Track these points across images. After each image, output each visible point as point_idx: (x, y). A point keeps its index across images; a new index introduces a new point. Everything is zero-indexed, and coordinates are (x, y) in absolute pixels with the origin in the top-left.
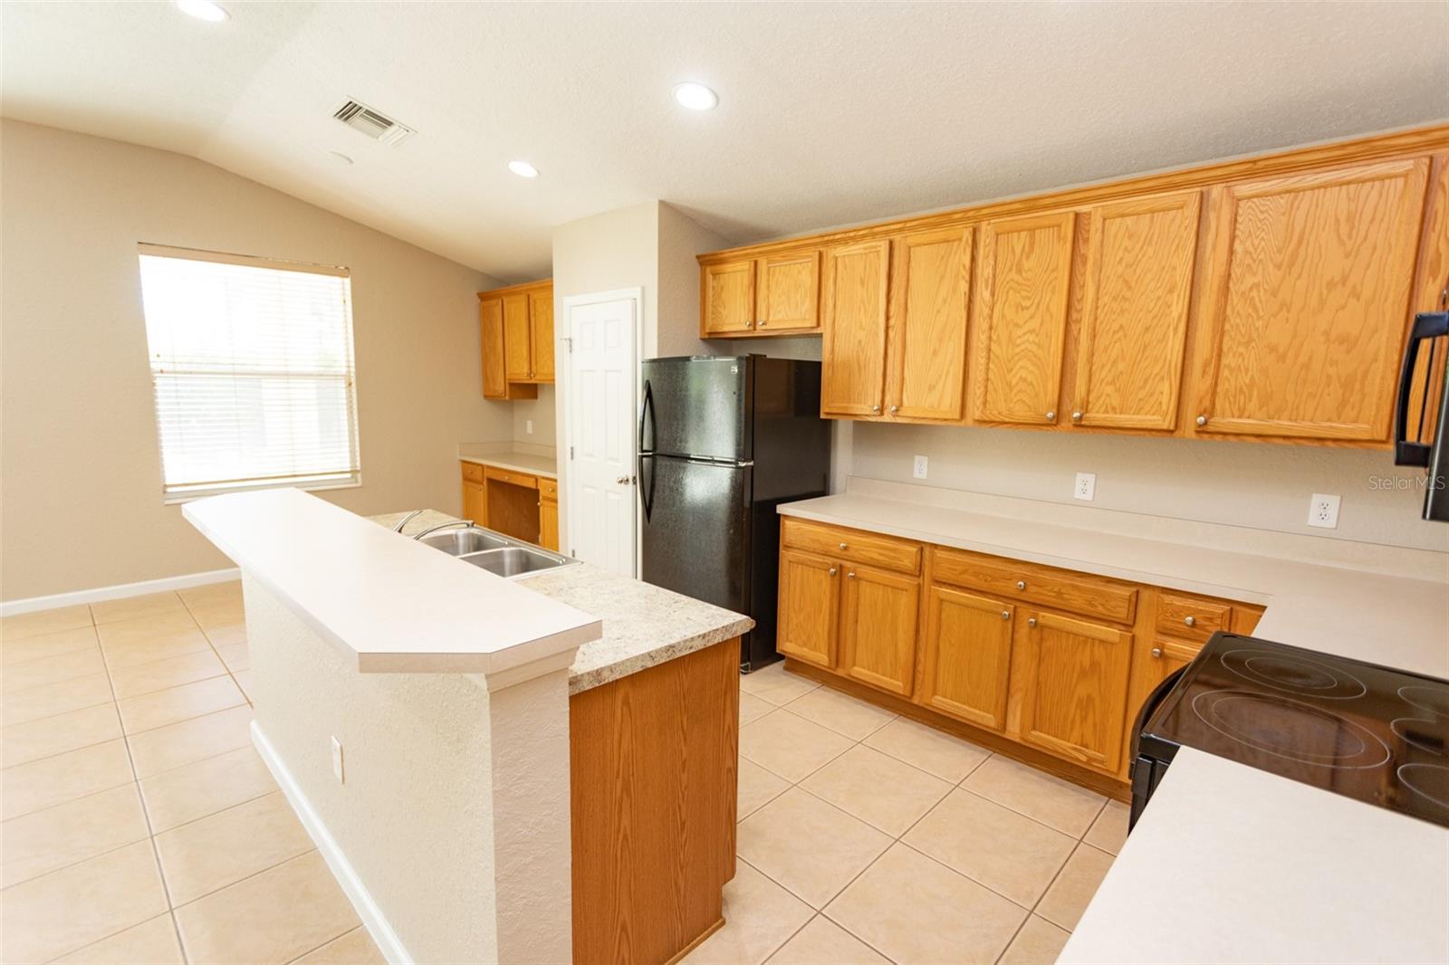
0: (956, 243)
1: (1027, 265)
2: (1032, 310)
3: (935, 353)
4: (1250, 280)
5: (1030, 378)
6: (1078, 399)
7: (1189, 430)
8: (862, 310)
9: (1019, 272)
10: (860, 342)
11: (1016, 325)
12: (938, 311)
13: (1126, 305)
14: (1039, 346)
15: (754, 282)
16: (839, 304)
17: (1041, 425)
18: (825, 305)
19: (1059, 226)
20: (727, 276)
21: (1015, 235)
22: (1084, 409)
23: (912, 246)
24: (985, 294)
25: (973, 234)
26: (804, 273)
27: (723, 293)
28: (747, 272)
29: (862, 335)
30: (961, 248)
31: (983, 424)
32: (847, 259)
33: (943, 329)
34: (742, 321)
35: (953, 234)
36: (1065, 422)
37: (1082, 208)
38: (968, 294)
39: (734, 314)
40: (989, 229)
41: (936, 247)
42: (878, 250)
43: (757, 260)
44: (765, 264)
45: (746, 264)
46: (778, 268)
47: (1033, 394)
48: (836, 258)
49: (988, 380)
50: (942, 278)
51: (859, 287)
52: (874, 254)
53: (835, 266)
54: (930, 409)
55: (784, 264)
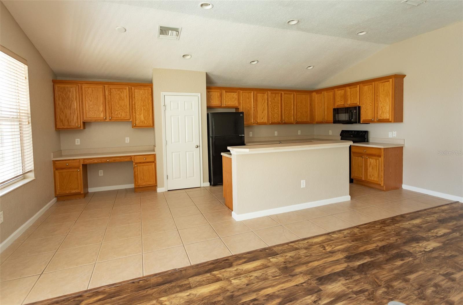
3: (262, 112)
4: (298, 104)
5: (277, 117)
6: (283, 120)
7: (295, 122)
8: (248, 104)
9: (274, 100)
11: (274, 108)
12: (262, 105)
13: (287, 106)
14: (278, 112)
15: (221, 95)
16: (243, 102)
17: (279, 123)
18: (240, 102)
19: (279, 94)
20: (212, 93)
21: (273, 94)
22: (284, 121)
23: (257, 93)
24: (270, 103)
25: (267, 93)
26: (235, 95)
27: (211, 97)
28: (219, 93)
29: (248, 109)
30: (266, 95)
31: (270, 124)
32: (245, 93)
33: (264, 108)
34: (218, 104)
35: (264, 92)
36: (282, 123)
37: (281, 92)
38: (267, 103)
39: (215, 102)
40: (270, 93)
41: (261, 94)
42: (251, 93)
43: (222, 90)
44: (224, 91)
45: (219, 91)
46: (228, 93)
47: (277, 119)
48: (242, 93)
49: (271, 117)
50: (263, 99)
51: (248, 99)
52: (250, 94)
53: (242, 95)
54: (263, 122)
55: (230, 92)
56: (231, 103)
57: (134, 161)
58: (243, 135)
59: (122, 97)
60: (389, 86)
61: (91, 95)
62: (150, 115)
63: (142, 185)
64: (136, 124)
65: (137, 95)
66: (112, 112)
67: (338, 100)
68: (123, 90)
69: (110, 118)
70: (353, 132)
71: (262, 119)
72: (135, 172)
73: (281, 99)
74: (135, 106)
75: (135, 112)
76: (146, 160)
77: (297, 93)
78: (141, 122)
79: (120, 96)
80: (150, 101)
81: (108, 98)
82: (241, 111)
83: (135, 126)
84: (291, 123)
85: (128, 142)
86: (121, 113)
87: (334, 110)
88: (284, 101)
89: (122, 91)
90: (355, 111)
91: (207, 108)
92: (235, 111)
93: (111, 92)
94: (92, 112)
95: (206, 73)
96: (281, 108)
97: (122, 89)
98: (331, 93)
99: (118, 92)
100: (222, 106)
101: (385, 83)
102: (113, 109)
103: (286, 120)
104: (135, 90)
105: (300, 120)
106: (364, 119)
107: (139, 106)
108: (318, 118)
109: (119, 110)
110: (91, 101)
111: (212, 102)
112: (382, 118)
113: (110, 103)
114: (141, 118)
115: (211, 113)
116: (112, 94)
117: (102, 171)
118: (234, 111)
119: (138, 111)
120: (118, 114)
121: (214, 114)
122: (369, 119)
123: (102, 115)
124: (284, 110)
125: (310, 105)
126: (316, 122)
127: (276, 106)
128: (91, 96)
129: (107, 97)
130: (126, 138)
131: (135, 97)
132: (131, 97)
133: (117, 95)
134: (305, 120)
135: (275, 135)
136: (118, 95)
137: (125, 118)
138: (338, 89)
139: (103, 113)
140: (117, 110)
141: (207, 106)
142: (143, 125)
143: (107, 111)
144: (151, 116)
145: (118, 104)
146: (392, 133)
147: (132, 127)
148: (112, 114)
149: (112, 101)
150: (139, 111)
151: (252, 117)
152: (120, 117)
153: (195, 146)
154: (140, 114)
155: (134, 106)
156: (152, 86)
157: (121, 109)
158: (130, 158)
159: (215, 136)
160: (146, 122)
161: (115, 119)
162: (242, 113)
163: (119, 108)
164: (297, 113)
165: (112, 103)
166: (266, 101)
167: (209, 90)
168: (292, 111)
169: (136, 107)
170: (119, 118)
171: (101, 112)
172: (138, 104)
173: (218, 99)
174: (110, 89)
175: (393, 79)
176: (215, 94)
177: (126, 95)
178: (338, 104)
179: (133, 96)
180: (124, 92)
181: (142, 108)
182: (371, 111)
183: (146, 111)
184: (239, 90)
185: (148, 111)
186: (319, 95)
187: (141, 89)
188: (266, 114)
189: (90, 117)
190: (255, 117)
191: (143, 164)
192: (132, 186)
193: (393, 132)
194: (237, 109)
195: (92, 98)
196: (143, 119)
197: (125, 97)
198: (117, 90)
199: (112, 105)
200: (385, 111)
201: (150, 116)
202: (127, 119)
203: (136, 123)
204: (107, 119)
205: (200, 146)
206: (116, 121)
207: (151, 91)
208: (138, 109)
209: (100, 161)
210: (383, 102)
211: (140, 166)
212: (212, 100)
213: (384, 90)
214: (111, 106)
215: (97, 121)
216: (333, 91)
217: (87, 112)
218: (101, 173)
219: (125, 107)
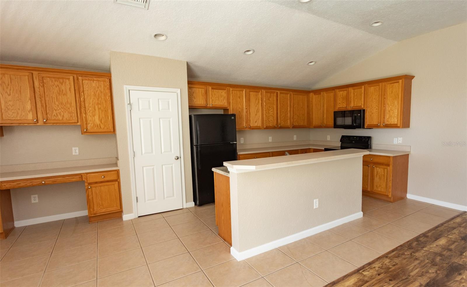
0: (258, 93)
1: (270, 100)
2: (271, 108)
3: (256, 115)
4: (295, 106)
5: (272, 120)
6: (279, 123)
7: (291, 127)
8: (240, 104)
9: (269, 100)
10: (239, 112)
11: (269, 110)
12: (256, 106)
13: (283, 108)
14: (273, 114)
15: (206, 93)
16: (234, 102)
17: (274, 128)
18: (230, 102)
19: (274, 93)
20: (195, 89)
21: (268, 93)
22: (280, 125)
23: (250, 91)
24: (264, 104)
25: (262, 91)
26: (223, 93)
27: (194, 94)
28: (203, 89)
29: (240, 110)
30: (260, 94)
31: (265, 129)
32: (235, 91)
33: (257, 110)
34: (202, 103)
35: (258, 91)
36: (278, 127)
37: (277, 91)
38: (262, 103)
39: (199, 101)
40: (264, 91)
41: (255, 93)
42: (243, 91)
43: (208, 86)
44: (210, 88)
45: (203, 87)
46: (215, 90)
47: (272, 123)
48: (232, 90)
49: (266, 120)
50: (256, 99)
51: (239, 99)
52: (241, 92)
53: (232, 93)
54: (256, 126)
55: (217, 89)
56: (218, 103)
57: (86, 181)
58: (235, 143)
59: (63, 90)
60: (398, 87)
61: (8, 85)
62: (108, 116)
63: (101, 212)
64: (87, 129)
65: (87, 89)
66: (48, 112)
67: (340, 102)
68: (65, 80)
69: (45, 121)
70: (355, 138)
71: (256, 122)
72: (88, 196)
73: (277, 100)
74: (85, 104)
75: (86, 113)
76: (105, 179)
77: (294, 93)
78: (96, 126)
79: (59, 88)
80: (108, 98)
81: (40, 92)
82: (231, 112)
83: (86, 132)
84: (288, 128)
85: (78, 154)
86: (62, 114)
87: (335, 112)
88: (280, 101)
89: (63, 81)
90: (359, 115)
91: (189, 108)
92: (223, 113)
93: (43, 82)
94: (13, 111)
95: (187, 63)
96: (277, 110)
97: (63, 78)
98: (332, 94)
99: (56, 83)
100: (208, 106)
101: (393, 84)
102: (49, 107)
103: (283, 124)
104: (83, 82)
105: (297, 124)
106: (369, 124)
107: (91, 104)
108: (316, 121)
109: (58, 109)
110: (9, 95)
111: (195, 100)
112: (389, 123)
113: (43, 99)
114: (95, 120)
115: (195, 115)
116: (45, 85)
117: (36, 196)
118: (221, 112)
119: (89, 112)
120: (57, 114)
121: (198, 116)
122: (375, 123)
123: (30, 116)
124: (280, 113)
125: (308, 106)
126: (313, 126)
127: (270, 107)
128: (9, 87)
129: (37, 90)
130: (73, 149)
131: (83, 91)
132: (78, 91)
133: (54, 87)
134: (302, 124)
135: (270, 141)
136: (56, 87)
137: (69, 120)
138: (339, 90)
139: (31, 113)
140: (56, 109)
141: (189, 106)
142: (97, 131)
143: (38, 110)
144: (110, 118)
145: (57, 101)
146: (397, 139)
147: (82, 134)
148: (47, 114)
149: (47, 95)
150: (91, 112)
151: (245, 120)
152: (61, 119)
153: (174, 157)
154: (94, 116)
155: (82, 103)
156: (111, 76)
157: (62, 108)
158: (80, 177)
159: (201, 145)
160: (102, 126)
161: (52, 122)
162: (234, 115)
163: (58, 106)
164: (293, 116)
165: (47, 99)
166: (260, 102)
167: (190, 86)
168: (288, 113)
169: (87, 105)
170: (59, 120)
171: (29, 112)
172: (90, 101)
173: (202, 97)
174: (43, 77)
175: (403, 80)
176: (199, 91)
177: (70, 89)
178: (339, 107)
179: (82, 89)
180: (66, 83)
181: (96, 107)
182: (377, 115)
183: (102, 111)
184: (228, 86)
185: (105, 111)
186: (317, 96)
187: (94, 81)
188: (260, 116)
189: (9, 120)
190: (248, 120)
191: (101, 184)
192: (84, 213)
193: (399, 138)
194: (226, 110)
195: (10, 90)
196: (97, 122)
197: (68, 90)
198: (54, 80)
199: (47, 102)
200: (393, 115)
201: (108, 118)
202: (73, 121)
203: (87, 127)
204: (39, 122)
205: (180, 157)
206: (55, 124)
207: (108, 83)
208: (90, 109)
209: (31, 184)
210: (391, 105)
211: (96, 187)
212: (195, 99)
213: (392, 92)
214: (46, 104)
215: (22, 125)
216: (333, 91)
217: (3, 111)
218: (35, 199)
219: (68, 106)
